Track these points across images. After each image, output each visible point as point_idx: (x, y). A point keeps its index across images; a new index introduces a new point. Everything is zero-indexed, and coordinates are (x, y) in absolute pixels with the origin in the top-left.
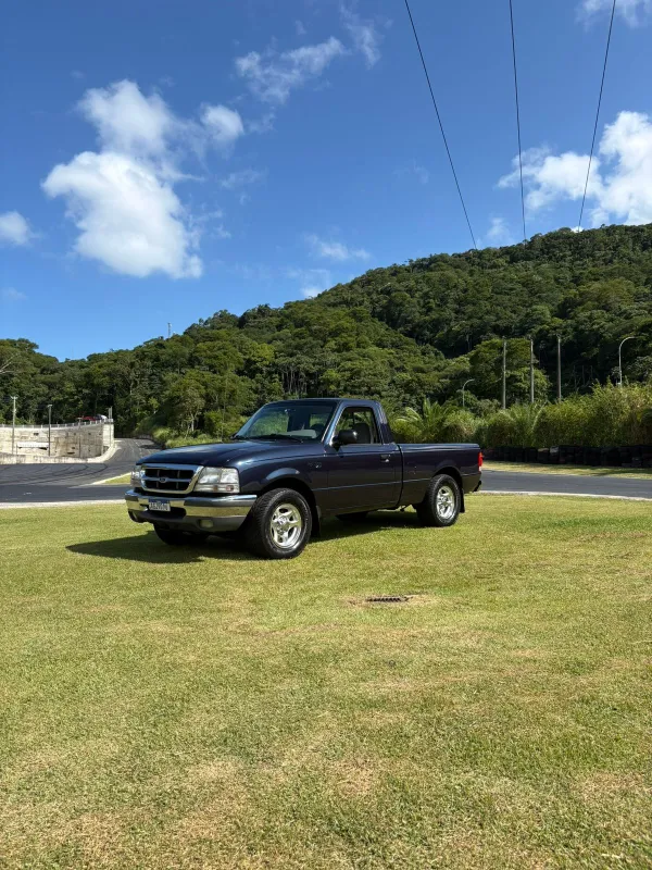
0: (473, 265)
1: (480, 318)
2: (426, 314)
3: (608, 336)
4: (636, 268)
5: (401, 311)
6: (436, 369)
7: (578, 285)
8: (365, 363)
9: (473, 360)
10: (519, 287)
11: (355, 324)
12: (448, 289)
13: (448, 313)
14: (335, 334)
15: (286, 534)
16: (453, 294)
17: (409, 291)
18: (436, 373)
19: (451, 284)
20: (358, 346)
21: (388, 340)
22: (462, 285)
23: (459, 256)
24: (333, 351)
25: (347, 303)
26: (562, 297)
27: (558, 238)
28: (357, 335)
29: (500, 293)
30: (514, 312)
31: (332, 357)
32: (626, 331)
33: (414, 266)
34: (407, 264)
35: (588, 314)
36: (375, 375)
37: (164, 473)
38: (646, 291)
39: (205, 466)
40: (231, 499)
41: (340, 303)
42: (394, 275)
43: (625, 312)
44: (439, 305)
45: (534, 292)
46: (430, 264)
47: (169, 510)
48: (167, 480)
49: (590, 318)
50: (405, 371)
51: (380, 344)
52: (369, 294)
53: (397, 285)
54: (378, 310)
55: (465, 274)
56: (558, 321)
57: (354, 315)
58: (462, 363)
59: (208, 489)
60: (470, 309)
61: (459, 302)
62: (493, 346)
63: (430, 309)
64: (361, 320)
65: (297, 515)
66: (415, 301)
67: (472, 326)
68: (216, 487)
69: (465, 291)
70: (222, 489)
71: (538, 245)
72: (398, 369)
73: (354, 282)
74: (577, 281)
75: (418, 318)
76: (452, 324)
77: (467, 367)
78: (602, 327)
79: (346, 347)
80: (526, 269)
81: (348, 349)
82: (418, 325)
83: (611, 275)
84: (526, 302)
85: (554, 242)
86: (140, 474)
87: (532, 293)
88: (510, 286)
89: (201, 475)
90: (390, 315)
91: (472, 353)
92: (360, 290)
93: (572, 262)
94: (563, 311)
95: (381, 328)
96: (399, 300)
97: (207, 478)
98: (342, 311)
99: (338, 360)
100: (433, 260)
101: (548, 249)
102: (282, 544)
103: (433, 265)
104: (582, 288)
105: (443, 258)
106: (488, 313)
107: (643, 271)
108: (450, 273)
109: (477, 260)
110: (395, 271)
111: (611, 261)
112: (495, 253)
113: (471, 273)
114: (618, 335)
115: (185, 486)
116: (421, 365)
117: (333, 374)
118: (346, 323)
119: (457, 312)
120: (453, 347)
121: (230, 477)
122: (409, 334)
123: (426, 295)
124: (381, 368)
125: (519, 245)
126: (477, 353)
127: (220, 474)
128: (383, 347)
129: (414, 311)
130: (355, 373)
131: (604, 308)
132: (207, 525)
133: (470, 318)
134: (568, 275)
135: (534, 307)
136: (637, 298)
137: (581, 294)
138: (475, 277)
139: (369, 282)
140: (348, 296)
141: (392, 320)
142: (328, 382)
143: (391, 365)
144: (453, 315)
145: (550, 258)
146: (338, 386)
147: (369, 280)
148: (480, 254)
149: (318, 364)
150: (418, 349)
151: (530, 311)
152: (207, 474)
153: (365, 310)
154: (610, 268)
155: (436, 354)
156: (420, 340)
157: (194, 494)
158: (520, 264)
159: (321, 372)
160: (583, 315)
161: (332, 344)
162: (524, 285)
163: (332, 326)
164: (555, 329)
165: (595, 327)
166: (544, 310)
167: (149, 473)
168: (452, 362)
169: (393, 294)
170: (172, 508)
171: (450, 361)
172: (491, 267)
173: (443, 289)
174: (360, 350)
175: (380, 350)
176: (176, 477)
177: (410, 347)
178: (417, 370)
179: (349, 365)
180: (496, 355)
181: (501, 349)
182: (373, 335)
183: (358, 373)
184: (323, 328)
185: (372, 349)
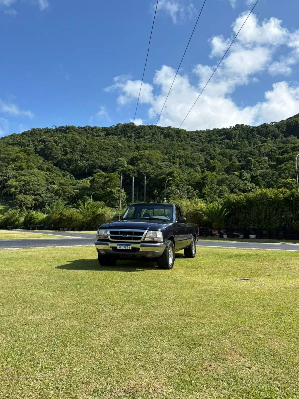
0: (88, 134)
1: (93, 161)
2: (65, 155)
3: (152, 176)
4: (162, 146)
5: (51, 152)
6: (71, 184)
7: (138, 151)
8: (33, 178)
9: (91, 181)
10: (111, 148)
11: (26, 157)
12: (76, 144)
13: (77, 156)
14: (14, 160)
16: (79, 147)
17: (56, 142)
18: (71, 186)
19: (78, 142)
20: (28, 168)
21: (45, 166)
22: (84, 143)
23: (81, 128)
24: (14, 169)
25: (20, 144)
26: (131, 155)
27: (128, 127)
28: (27, 162)
29: (103, 150)
30: (109, 159)
31: (12, 173)
32: (160, 174)
33: (57, 130)
34: (54, 128)
35: (143, 164)
36: (38, 185)
38: (167, 157)
39: (148, 230)
40: (159, 244)
41: (16, 144)
42: (46, 132)
43: (159, 166)
44: (71, 152)
46: (66, 129)
47: (130, 249)
49: (145, 167)
50: (54, 184)
51: (40, 168)
52: (33, 141)
53: (49, 138)
54: (38, 150)
55: (84, 137)
56: (130, 167)
57: (26, 151)
58: (86, 182)
59: (150, 240)
60: (88, 155)
61: (82, 151)
62: (101, 175)
63: (67, 153)
64: (29, 155)
65: (172, 252)
66: (58, 147)
67: (89, 164)
69: (85, 146)
70: (156, 240)
71: (119, 129)
72: (51, 183)
73: (24, 133)
74: (137, 148)
75: (60, 156)
76: (79, 162)
77: (88, 184)
78: (150, 171)
79: (20, 168)
80: (113, 139)
81: (23, 169)
82: (60, 161)
83: (152, 148)
84: (114, 155)
85: (127, 128)
86: (106, 233)
87: (118, 152)
88: (107, 147)
89: (146, 234)
90: (45, 154)
91: (91, 178)
92: (28, 138)
93: (135, 139)
94: (132, 162)
95: (40, 160)
96: (50, 146)
98: (17, 148)
99: (17, 175)
100: (68, 128)
101: (124, 131)
102: (170, 263)
103: (67, 131)
104: (141, 152)
105: (73, 128)
106: (97, 158)
107: (165, 148)
108: (77, 136)
109: (90, 131)
110: (47, 131)
111: (151, 141)
112: (99, 129)
113: (88, 137)
114: (157, 176)
115: (138, 238)
116: (63, 181)
117: (13, 182)
118: (22, 155)
119: (81, 156)
120: (80, 174)
121: (160, 235)
122: (56, 165)
123: (65, 146)
124: (42, 181)
125: (111, 127)
126: (94, 178)
127: (155, 234)
128: (42, 170)
129: (58, 152)
130: (27, 183)
131: (150, 162)
132: (150, 255)
133: (87, 160)
134: (134, 146)
135: (119, 158)
136: (164, 160)
137: (140, 155)
138: (90, 140)
139: (32, 134)
140: (21, 140)
141: (46, 156)
142: (11, 186)
143: (47, 180)
144: (79, 157)
145: (125, 136)
146: (16, 188)
147: (32, 133)
148: (92, 129)
149: (4, 176)
150: (59, 172)
151: (117, 160)
152: (149, 234)
153: (31, 148)
154: (151, 144)
155: (71, 177)
156: (62, 169)
157: (143, 242)
158: (111, 136)
159: (6, 181)
160: (141, 165)
161: (13, 165)
162: (114, 147)
163: (14, 156)
164: (129, 170)
165: (147, 171)
166: (123, 160)
167: (112, 233)
168: (80, 181)
169: (47, 143)
170: (132, 248)
171: (78, 181)
172: (97, 136)
173: (74, 144)
174: (29, 170)
175: (41, 172)
176: (132, 235)
177: (57, 172)
178: (61, 184)
179: (23, 178)
180: (102, 180)
181: (105, 177)
182: (36, 163)
183: (29, 183)
184: (8, 156)
185: (36, 171)
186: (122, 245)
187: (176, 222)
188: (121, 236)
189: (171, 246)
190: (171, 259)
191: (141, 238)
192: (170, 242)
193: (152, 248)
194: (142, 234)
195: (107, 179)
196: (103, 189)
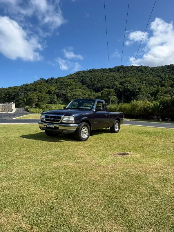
1: (103, 84)
2: (91, 82)
3: (131, 90)
5: (85, 81)
6: (93, 95)
8: (77, 93)
9: (102, 94)
13: (96, 82)
14: (70, 85)
15: (84, 134)
16: (97, 78)
17: (87, 77)
18: (93, 96)
19: (97, 76)
20: (75, 89)
21: (82, 88)
22: (99, 76)
23: (99, 69)
24: (69, 89)
25: (73, 78)
26: (121, 81)
27: (121, 67)
28: (75, 86)
29: (108, 79)
30: (111, 83)
31: (69, 91)
32: (135, 89)
34: (87, 70)
35: (127, 85)
36: (79, 96)
37: (51, 117)
38: (139, 81)
39: (65, 115)
40: (71, 125)
41: (71, 78)
42: (84, 73)
43: (135, 85)
44: (94, 81)
45: (115, 79)
46: (92, 71)
47: (53, 127)
48: (53, 119)
50: (86, 95)
51: (80, 89)
52: (78, 77)
53: (84, 75)
54: (80, 80)
56: (120, 86)
57: (75, 81)
58: (99, 94)
59: (65, 122)
60: (101, 82)
61: (99, 80)
62: (106, 91)
63: (92, 81)
64: (76, 83)
65: (87, 130)
66: (88, 79)
67: (101, 86)
68: (68, 121)
69: (100, 78)
70: (69, 122)
71: (116, 68)
72: (84, 95)
73: (74, 74)
74: (124, 77)
75: (89, 83)
76: (97, 85)
77: (100, 95)
78: (130, 88)
80: (113, 74)
81: (73, 89)
82: (89, 85)
83: (131, 76)
84: (113, 81)
86: (44, 117)
88: (110, 77)
89: (63, 118)
90: (83, 82)
91: (101, 92)
92: (76, 76)
93: (123, 73)
94: (121, 84)
95: (81, 85)
96: (85, 79)
97: (65, 119)
98: (71, 80)
100: (93, 70)
101: (118, 69)
102: (83, 137)
103: (93, 71)
106: (105, 83)
107: (138, 76)
108: (97, 73)
109: (103, 71)
110: (84, 72)
111: (132, 73)
112: (107, 70)
113: (101, 74)
115: (58, 121)
116: (90, 94)
117: (69, 95)
118: (73, 83)
119: (98, 82)
120: (97, 90)
121: (72, 119)
122: (87, 87)
123: (91, 78)
124: (81, 94)
125: (112, 68)
126: (103, 92)
127: (69, 118)
128: (81, 89)
129: (88, 81)
131: (130, 84)
132: (65, 132)
133: (101, 84)
134: (123, 76)
135: (115, 82)
136: (137, 82)
137: (126, 80)
139: (78, 74)
140: (73, 77)
142: (68, 97)
143: (83, 93)
145: (119, 72)
146: (70, 98)
147: (78, 73)
148: (103, 70)
149: (65, 92)
152: (65, 118)
153: (77, 80)
154: (131, 75)
155: (93, 92)
156: (90, 88)
157: (61, 123)
158: (112, 73)
159: (66, 94)
161: (69, 88)
162: (113, 77)
163: (69, 83)
164: (120, 88)
165: (128, 88)
166: (117, 83)
167: (46, 117)
169: (84, 77)
170: (54, 127)
171: (96, 93)
172: (106, 73)
173: (95, 77)
174: (76, 89)
175: (80, 90)
176: (55, 118)
177: (87, 90)
178: (89, 95)
179: (73, 93)
180: (107, 93)
181: (108, 91)
182: (79, 86)
183: (75, 95)
184: (67, 84)
185: (78, 90)
186: (49, 125)
187: (95, 110)
188: (50, 119)
189: (84, 126)
190: (87, 134)
191: (60, 120)
192: (84, 123)
193: (65, 127)
194: (60, 118)
195: (109, 92)
196: (107, 97)
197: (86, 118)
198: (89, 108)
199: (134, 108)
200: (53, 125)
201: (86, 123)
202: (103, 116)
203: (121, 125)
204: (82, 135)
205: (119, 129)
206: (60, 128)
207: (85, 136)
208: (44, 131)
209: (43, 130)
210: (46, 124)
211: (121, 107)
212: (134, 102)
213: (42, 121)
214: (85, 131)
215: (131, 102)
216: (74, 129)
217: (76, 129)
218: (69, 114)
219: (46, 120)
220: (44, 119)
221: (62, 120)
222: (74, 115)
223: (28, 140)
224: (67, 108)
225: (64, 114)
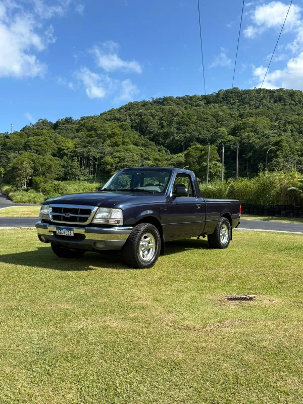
0: (187, 104)
1: (190, 133)
2: (161, 129)
3: (257, 146)
4: (271, 112)
5: (147, 126)
6: (166, 160)
7: (242, 119)
8: (128, 154)
9: (187, 156)
10: (210, 117)
11: (122, 132)
12: (174, 116)
13: (173, 129)
14: (110, 136)
15: (146, 252)
16: (176, 119)
17: (152, 115)
18: (166, 162)
19: (175, 114)
20: (123, 144)
21: (141, 142)
22: (181, 115)
23: (180, 98)
24: (109, 146)
25: (118, 120)
26: (233, 125)
27: (232, 93)
28: (123, 137)
29: (201, 120)
30: (208, 131)
31: (108, 149)
32: (266, 145)
33: (154, 102)
34: (151, 100)
35: (247, 134)
36: (133, 161)
37: (67, 210)
38: (276, 124)
39: (99, 207)
41: (113, 119)
42: (144, 106)
43: (266, 134)
44: (168, 125)
45: (219, 121)
46: (164, 101)
47: (72, 235)
48: (71, 215)
49: (248, 137)
50: (149, 160)
51: (136, 144)
52: (130, 116)
53: (145, 112)
54: (135, 125)
55: (182, 108)
56: (231, 137)
57: (122, 127)
58: (180, 157)
59: (101, 222)
60: (184, 128)
61: (179, 123)
62: (197, 149)
63: (163, 127)
64: (125, 130)
65: (153, 241)
66: (155, 121)
67: (185, 137)
68: (108, 221)
69: (182, 118)
70: (111, 222)
71: (222, 95)
72: (145, 158)
73: (121, 108)
74: (241, 116)
75: (156, 131)
76: (175, 135)
77: (183, 159)
78: (254, 142)
79: (115, 144)
80: (214, 108)
81: (118, 146)
82: (156, 135)
83: (258, 114)
84: (214, 126)
85: (230, 95)
86: (48, 210)
87: (218, 121)
88: (206, 117)
89: (96, 213)
90: (141, 128)
91: (186, 152)
92: (125, 113)
93: (239, 106)
94: (234, 132)
95: (136, 135)
96: (146, 120)
97: (100, 215)
98: (114, 124)
99: (112, 151)
100: (165, 99)
101: (226, 98)
102: (145, 259)
103: (165, 103)
104: (244, 120)
105: (170, 99)
106: (194, 131)
107: (274, 114)
108: (174, 107)
109: (188, 101)
110: (144, 104)
111: (258, 107)
112: (199, 98)
113: (186, 108)
114: (262, 147)
115: (85, 219)
116: (158, 157)
117: (109, 159)
118: (118, 131)
119: (178, 129)
120: (175, 148)
121: (117, 215)
122: (152, 139)
123: (161, 119)
124: (137, 158)
125: (212, 94)
126: (189, 152)
127: (110, 213)
128: (138, 146)
129: (154, 127)
130: (122, 159)
131: (255, 131)
132: (100, 246)
133: (184, 133)
134: (237, 113)
135: (219, 129)
136: (272, 128)
137: (244, 123)
138: (188, 110)
139: (129, 109)
140: (118, 115)
141: (142, 131)
142: (107, 164)
143: (142, 156)
144: (176, 130)
145: (227, 103)
146: (112, 166)
147: (129, 107)
148: (191, 98)
149: (100, 153)
150: (156, 148)
151: (216, 130)
152: (101, 212)
153: (128, 124)
154: (258, 111)
155: (166, 152)
156: (158, 143)
157: (91, 225)
158: (211, 105)
159: (101, 158)
160: (245, 135)
161: (109, 142)
162: (214, 117)
163: (109, 132)
164: (229, 141)
165: (250, 141)
166: (223, 130)
167: (54, 210)
168: (175, 156)
169: (143, 117)
170: (74, 234)
171: (173, 156)
172: (196, 106)
173: (171, 116)
174: (124, 146)
175: (135, 147)
176: (77, 214)
177: (152, 147)
178: (156, 160)
179: (118, 154)
180: (199, 154)
181: (202, 151)
182: (132, 139)
183: (123, 160)
184: (104, 133)
185: (131, 146)
186: (62, 229)
187: (171, 195)
188: (64, 215)
189: (146, 231)
190: (152, 251)
191: (88, 218)
192: (146, 226)
193: (101, 235)
194: (89, 212)
195: (203, 152)
196: (199, 163)
197: (151, 212)
198: (157, 189)
199: (264, 189)
200: (70, 230)
201: (150, 225)
202: (190, 209)
203: (234, 231)
204: (141, 253)
205: (230, 238)
206: (89, 236)
207: (148, 257)
208: (49, 245)
209: (47, 241)
210: (54, 228)
211: (232, 187)
212: (265, 176)
213: (44, 221)
214: (149, 243)
215: (258, 175)
216: (123, 239)
217: (128, 240)
218: (110, 204)
219: (55, 217)
220: (50, 216)
221: (93, 218)
222: (121, 206)
223: (11, 266)
224: (105, 190)
225: (99, 204)
